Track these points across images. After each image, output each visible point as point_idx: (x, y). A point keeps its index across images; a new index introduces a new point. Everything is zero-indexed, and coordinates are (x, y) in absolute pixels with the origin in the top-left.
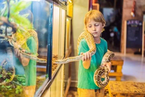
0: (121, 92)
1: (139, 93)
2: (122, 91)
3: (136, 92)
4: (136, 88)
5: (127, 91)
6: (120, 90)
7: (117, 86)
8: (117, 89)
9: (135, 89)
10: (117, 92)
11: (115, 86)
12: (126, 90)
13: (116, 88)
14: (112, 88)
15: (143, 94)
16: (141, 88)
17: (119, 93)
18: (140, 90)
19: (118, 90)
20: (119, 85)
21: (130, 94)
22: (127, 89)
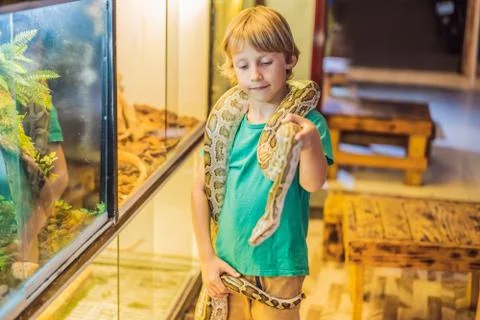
0: (379, 241)
1: (437, 244)
2: (384, 238)
3: (426, 239)
4: (428, 223)
5: (400, 234)
6: (376, 233)
7: (368, 215)
8: (368, 229)
9: (424, 227)
10: (367, 240)
11: (365, 216)
12: (396, 231)
13: (364, 226)
14: (353, 223)
15: (448, 249)
16: (444, 226)
17: (372, 243)
18: (441, 234)
19: (370, 232)
20: (377, 212)
21: (408, 246)
22: (400, 227)
